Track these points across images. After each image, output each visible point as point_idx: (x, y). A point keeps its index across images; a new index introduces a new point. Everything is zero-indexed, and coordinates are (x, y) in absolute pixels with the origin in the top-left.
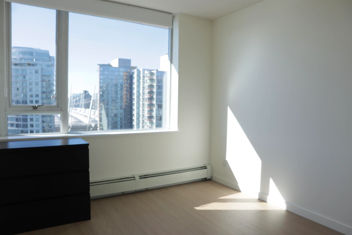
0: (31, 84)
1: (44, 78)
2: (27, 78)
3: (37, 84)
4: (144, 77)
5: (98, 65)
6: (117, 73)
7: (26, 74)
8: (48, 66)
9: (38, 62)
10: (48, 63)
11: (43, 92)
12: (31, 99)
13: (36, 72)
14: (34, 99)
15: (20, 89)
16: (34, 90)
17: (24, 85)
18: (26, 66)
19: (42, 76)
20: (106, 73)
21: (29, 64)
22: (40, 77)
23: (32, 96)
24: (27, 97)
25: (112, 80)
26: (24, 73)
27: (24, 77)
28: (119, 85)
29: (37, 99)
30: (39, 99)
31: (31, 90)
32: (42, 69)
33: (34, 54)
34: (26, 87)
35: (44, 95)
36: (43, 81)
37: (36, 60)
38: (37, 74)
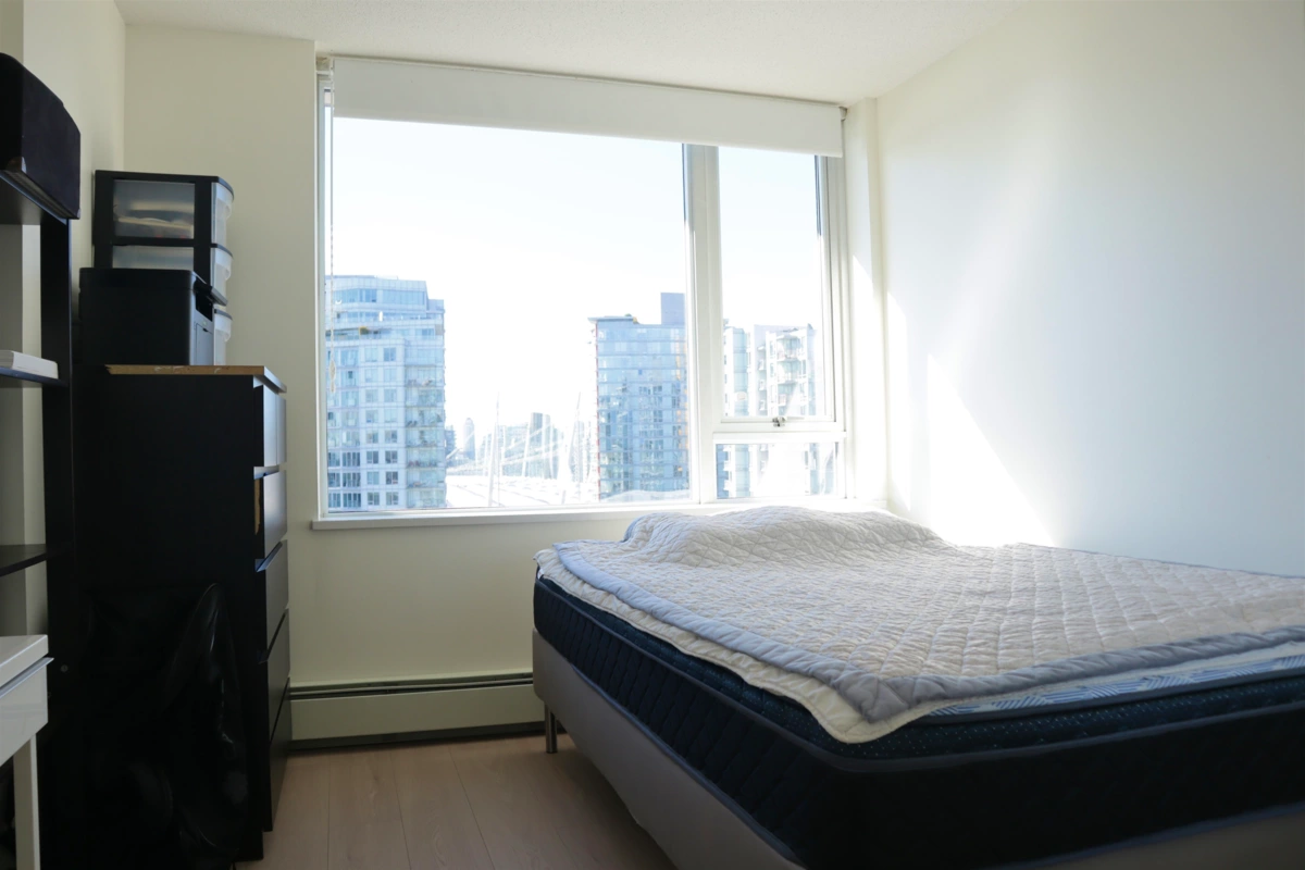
0: (370, 397)
1: (413, 375)
2: (361, 376)
3: (390, 396)
4: (763, 353)
5: (591, 319)
6: (657, 347)
7: (355, 365)
8: (425, 332)
9: (393, 323)
10: (425, 322)
11: (409, 424)
12: (373, 447)
13: (389, 355)
14: (382, 447)
15: (338, 416)
16: (381, 417)
17: (351, 402)
18: (357, 338)
19: (407, 367)
20: (621, 347)
21: (365, 332)
22: (400, 372)
23: (373, 438)
24: (358, 442)
25: (640, 372)
26: (350, 362)
27: (351, 373)
28: (667, 389)
29: (391, 447)
30: (398, 447)
31: (370, 419)
32: (407, 345)
33: (380, 295)
34: (356, 406)
35: (415, 434)
36: (409, 384)
37: (385, 314)
38: (392, 363)
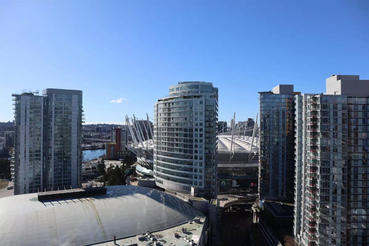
0: (196, 114)
1: (208, 108)
2: (194, 108)
3: (201, 114)
4: (306, 102)
5: (259, 93)
6: (278, 100)
7: (192, 105)
8: (211, 96)
9: (203, 94)
10: (211, 94)
11: (206, 121)
12: (196, 127)
13: (201, 103)
14: (199, 127)
15: (188, 119)
16: (198, 119)
17: (191, 115)
18: (193, 98)
19: (206, 106)
20: (268, 100)
21: (195, 96)
22: (204, 107)
23: (197, 125)
24: (192, 126)
25: (273, 108)
26: (191, 105)
27: (191, 108)
28: (281, 112)
29: (201, 127)
30: (203, 127)
31: (196, 119)
32: (206, 100)
33: (200, 87)
34: (192, 116)
35: (208, 124)
36: (206, 110)
37: (201, 92)
38: (202, 105)
